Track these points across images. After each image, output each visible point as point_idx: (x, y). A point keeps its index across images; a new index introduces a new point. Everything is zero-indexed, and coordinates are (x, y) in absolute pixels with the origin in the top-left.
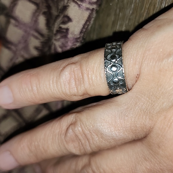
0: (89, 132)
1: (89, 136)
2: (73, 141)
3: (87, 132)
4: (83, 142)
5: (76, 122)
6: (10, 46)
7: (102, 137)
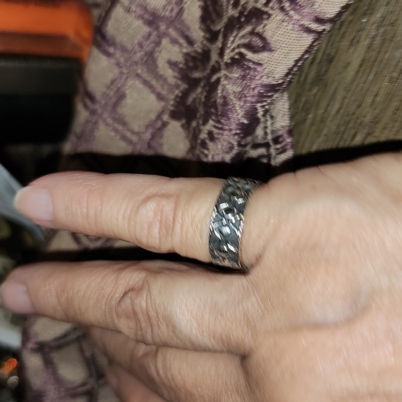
0: (155, 315)
1: (154, 321)
2: (128, 317)
3: (152, 313)
4: (143, 325)
5: (142, 289)
6: (111, 50)
7: (174, 332)
